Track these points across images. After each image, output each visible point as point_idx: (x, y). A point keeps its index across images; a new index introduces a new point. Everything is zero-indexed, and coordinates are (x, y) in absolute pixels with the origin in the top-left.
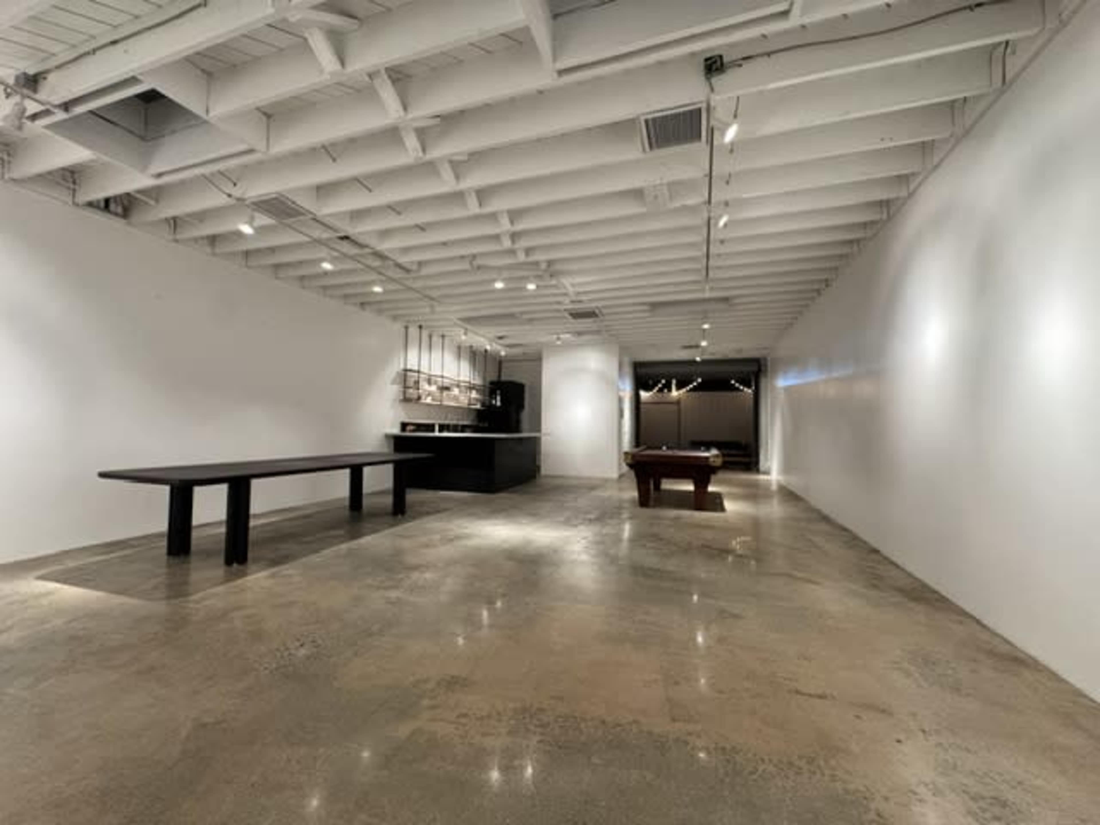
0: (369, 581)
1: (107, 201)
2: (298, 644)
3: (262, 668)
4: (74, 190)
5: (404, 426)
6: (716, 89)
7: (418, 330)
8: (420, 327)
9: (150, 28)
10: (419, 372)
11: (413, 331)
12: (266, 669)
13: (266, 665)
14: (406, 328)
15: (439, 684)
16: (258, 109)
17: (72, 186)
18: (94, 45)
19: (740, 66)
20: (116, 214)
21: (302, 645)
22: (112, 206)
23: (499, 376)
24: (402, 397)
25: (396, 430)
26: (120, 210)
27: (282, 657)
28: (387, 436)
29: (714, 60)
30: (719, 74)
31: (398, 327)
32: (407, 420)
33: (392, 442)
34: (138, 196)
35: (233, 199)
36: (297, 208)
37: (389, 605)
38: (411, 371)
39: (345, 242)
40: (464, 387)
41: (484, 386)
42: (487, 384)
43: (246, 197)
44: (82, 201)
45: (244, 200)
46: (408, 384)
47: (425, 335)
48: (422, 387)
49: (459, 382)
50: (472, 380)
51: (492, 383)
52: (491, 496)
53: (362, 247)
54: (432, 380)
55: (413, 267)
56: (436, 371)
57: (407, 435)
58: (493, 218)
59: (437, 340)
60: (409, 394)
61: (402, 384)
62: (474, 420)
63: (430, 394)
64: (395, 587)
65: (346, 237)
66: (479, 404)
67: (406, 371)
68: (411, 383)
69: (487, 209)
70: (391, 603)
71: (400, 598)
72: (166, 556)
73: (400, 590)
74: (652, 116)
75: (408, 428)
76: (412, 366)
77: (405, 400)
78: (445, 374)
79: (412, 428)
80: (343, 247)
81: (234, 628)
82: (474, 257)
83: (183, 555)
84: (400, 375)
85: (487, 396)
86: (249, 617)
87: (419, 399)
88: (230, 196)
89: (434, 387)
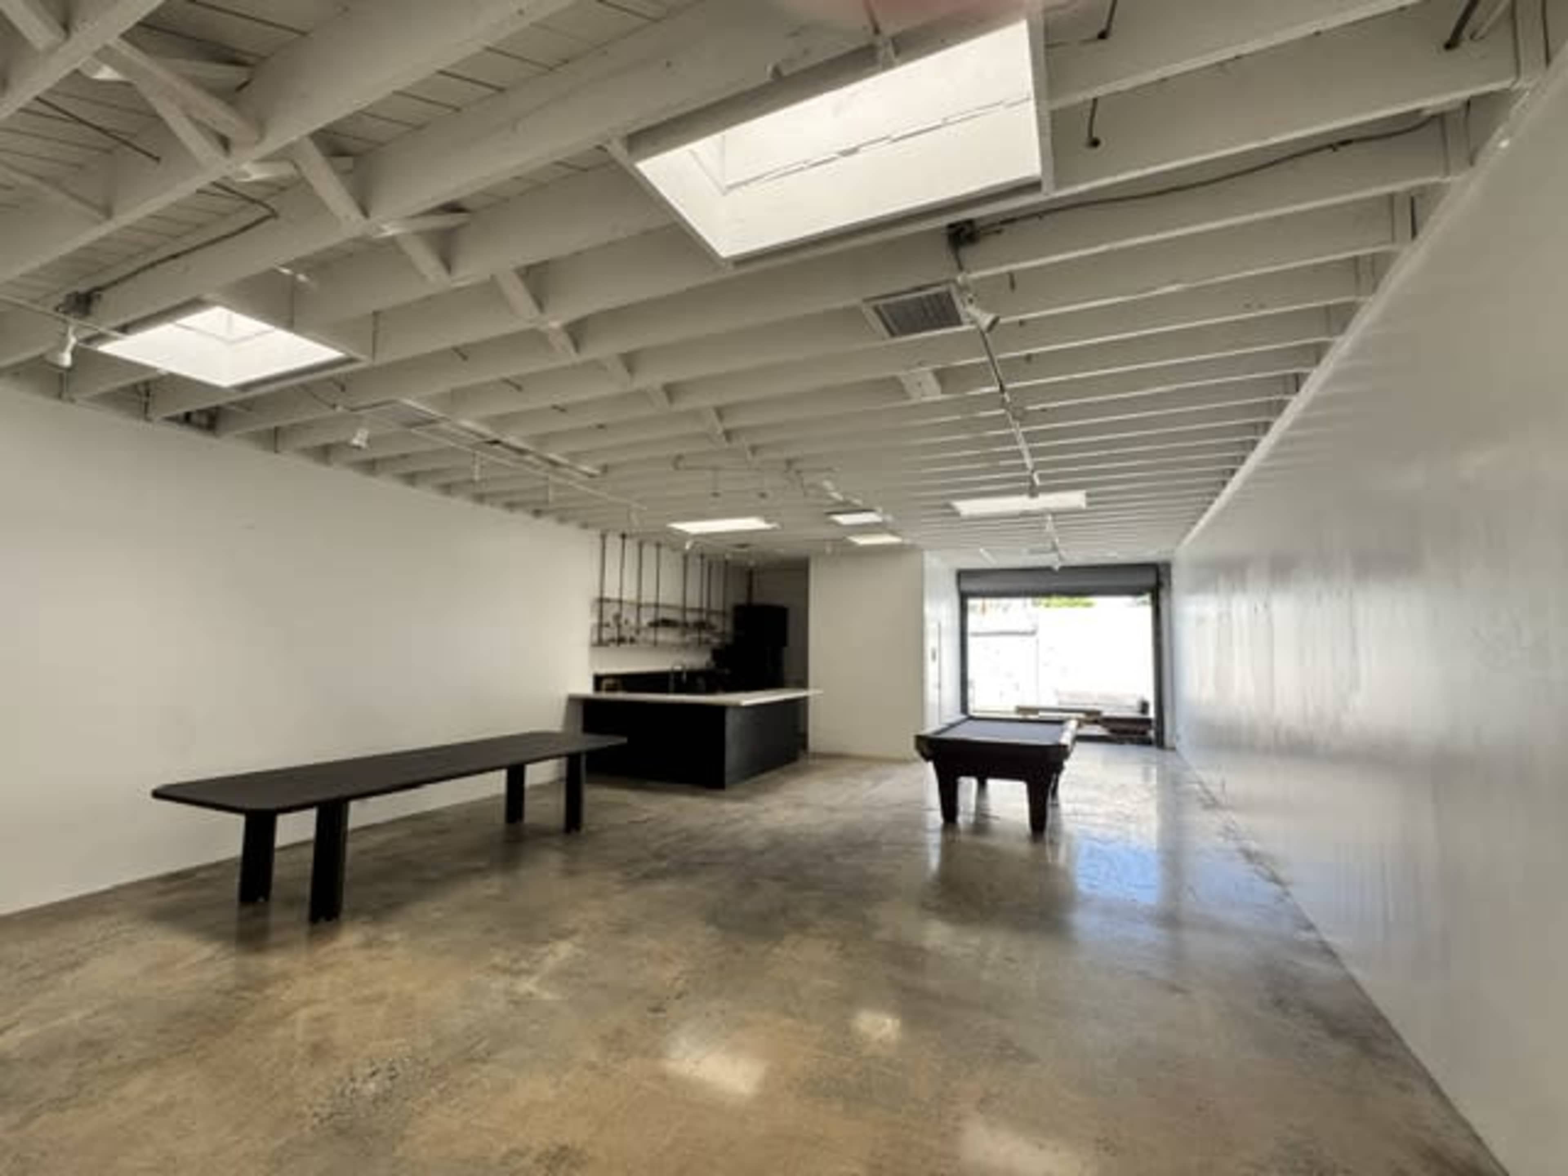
0: (498, 959)
1: (190, 414)
2: (369, 1071)
3: (310, 1113)
4: (147, 404)
5: (598, 680)
6: (966, 266)
7: (619, 541)
8: (623, 536)
9: (213, 242)
10: (620, 602)
11: (614, 542)
12: (316, 1115)
13: (317, 1109)
14: (603, 537)
15: (538, 1161)
17: (144, 399)
18: (153, 257)
19: (998, 232)
20: (199, 426)
21: (374, 1074)
22: (194, 418)
23: (750, 597)
24: (595, 638)
25: (586, 689)
26: (204, 420)
27: (342, 1094)
28: (573, 700)
29: (959, 227)
30: (969, 245)
31: (594, 534)
32: (603, 671)
33: (580, 709)
34: (230, 407)
35: (339, 409)
36: (424, 416)
37: (511, 1007)
38: (608, 600)
39: (497, 447)
40: (691, 617)
41: (724, 614)
42: (729, 609)
43: (355, 405)
44: (157, 415)
45: (353, 410)
46: (605, 620)
47: (631, 546)
48: (626, 622)
49: (684, 610)
50: (705, 606)
51: (738, 609)
52: (720, 793)
53: (521, 452)
54: (643, 610)
55: (596, 472)
56: (648, 597)
57: (604, 695)
58: (696, 415)
59: (649, 552)
60: (606, 635)
61: (595, 620)
62: (707, 664)
63: (638, 631)
64: (529, 973)
65: (496, 442)
66: (716, 641)
67: (602, 600)
68: (609, 618)
69: (682, 405)
70: (516, 1003)
71: (530, 994)
72: (236, 903)
73: (535, 979)
74: (881, 302)
75: (605, 683)
76: (611, 592)
77: (600, 643)
78: (661, 601)
79: (611, 682)
80: (495, 453)
81: (293, 1037)
82: (680, 457)
83: (261, 900)
84: (592, 607)
85: (729, 627)
86: (318, 1019)
87: (621, 640)
88: (334, 406)
89: (645, 621)
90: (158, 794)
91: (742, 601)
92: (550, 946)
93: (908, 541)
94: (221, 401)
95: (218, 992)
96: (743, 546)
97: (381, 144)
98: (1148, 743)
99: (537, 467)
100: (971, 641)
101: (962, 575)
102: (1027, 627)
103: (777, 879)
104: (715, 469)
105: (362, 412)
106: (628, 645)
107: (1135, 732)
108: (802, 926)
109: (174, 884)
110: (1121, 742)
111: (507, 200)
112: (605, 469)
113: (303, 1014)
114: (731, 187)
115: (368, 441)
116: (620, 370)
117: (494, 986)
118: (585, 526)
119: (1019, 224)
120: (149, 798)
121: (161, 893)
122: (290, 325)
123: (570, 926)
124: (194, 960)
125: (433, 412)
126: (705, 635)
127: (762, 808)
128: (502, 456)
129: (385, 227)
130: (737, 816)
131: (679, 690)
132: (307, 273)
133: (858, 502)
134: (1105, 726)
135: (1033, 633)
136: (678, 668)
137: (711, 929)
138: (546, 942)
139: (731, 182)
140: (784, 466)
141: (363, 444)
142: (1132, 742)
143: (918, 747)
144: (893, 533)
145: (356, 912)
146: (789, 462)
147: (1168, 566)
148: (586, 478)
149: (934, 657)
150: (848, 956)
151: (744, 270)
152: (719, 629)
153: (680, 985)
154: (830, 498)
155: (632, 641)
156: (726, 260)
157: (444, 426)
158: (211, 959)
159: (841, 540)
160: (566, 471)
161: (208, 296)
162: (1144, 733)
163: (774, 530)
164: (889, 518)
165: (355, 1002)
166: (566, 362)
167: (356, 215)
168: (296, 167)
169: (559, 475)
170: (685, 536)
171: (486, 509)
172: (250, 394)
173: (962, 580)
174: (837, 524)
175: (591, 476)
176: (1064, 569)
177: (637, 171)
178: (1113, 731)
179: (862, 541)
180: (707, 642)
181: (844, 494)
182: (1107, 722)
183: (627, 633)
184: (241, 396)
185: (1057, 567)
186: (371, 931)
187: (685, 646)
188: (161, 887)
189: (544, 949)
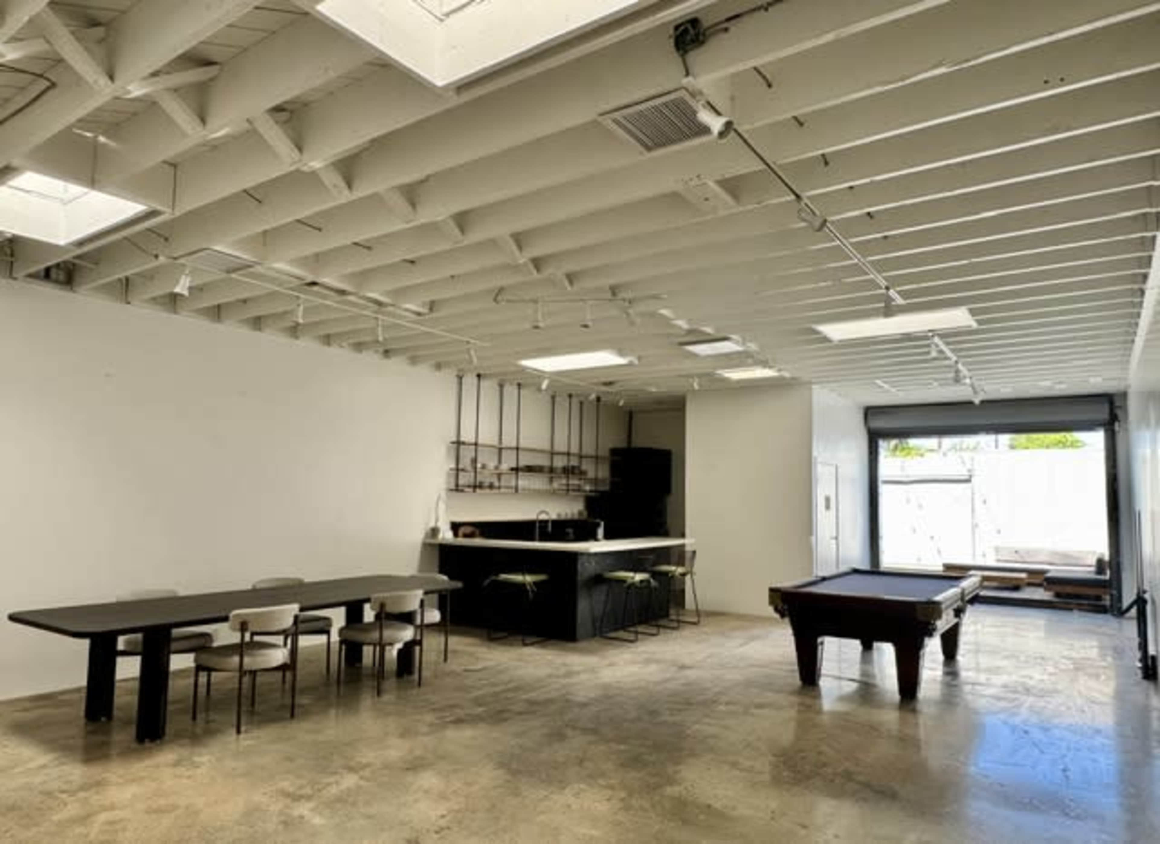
0: (285, 785)
1: (48, 270)
4: (12, 263)
5: (457, 527)
6: (695, 70)
7: (475, 380)
8: (479, 377)
10: (476, 445)
11: (468, 382)
14: (460, 378)
16: (165, 162)
17: (9, 259)
19: (726, 30)
20: (57, 282)
22: (53, 273)
23: (629, 440)
24: (452, 483)
25: (444, 536)
26: (62, 277)
30: (697, 47)
31: (449, 376)
32: (461, 518)
33: (436, 553)
34: (77, 261)
35: (162, 259)
36: (238, 261)
37: (281, 827)
38: (464, 443)
39: (316, 288)
40: (560, 462)
41: (597, 458)
42: (604, 452)
43: (175, 255)
44: (20, 274)
45: (175, 259)
46: (461, 466)
47: (489, 386)
48: (484, 467)
49: (552, 454)
50: (575, 449)
51: (614, 452)
52: (571, 645)
53: (342, 292)
54: (504, 453)
55: (424, 310)
56: (509, 440)
57: (462, 541)
58: (492, 243)
59: (510, 391)
60: (464, 479)
61: (453, 465)
62: (580, 513)
63: (499, 476)
64: (309, 798)
65: (314, 284)
66: (588, 488)
67: (459, 443)
68: (466, 462)
69: (476, 236)
70: (285, 823)
71: (302, 817)
72: (82, 721)
73: (311, 805)
74: (617, 115)
75: (462, 530)
76: (468, 436)
77: (457, 489)
78: (523, 444)
79: (468, 530)
80: (317, 294)
81: (87, 836)
82: (501, 290)
83: (103, 719)
84: (449, 450)
85: (604, 472)
86: (111, 823)
87: (477, 486)
88: (156, 256)
89: (505, 467)
90: (14, 618)
91: (621, 443)
92: (337, 777)
93: (787, 374)
94: (67, 257)
95: (41, 793)
96: (610, 384)
97: (123, 12)
98: (1102, 610)
99: (365, 308)
100: (884, 490)
101: (869, 412)
102: (962, 472)
103: (585, 731)
104: (535, 301)
105: (182, 261)
106: (487, 491)
107: (1087, 597)
108: (591, 778)
109: (41, 703)
110: (1068, 609)
111: (245, 50)
112: (432, 306)
113: (103, 817)
114: (447, 15)
115: (190, 289)
116: (400, 203)
117: (272, 808)
118: (438, 366)
119: (745, 19)
120: (6, 618)
121: (26, 710)
122: (93, 183)
123: (364, 761)
124: (32, 765)
125: (245, 257)
126: (574, 482)
127: (607, 662)
128: (325, 297)
129: (130, 88)
130: (576, 668)
131: (545, 537)
132: (105, 134)
133: (709, 330)
134: (1046, 589)
135: (968, 481)
136: (543, 517)
137: (500, 772)
138: (335, 773)
139: (446, 9)
140: (609, 295)
141: (186, 293)
142: (1081, 608)
143: (772, 602)
144: (765, 364)
145: (179, 736)
146: (614, 290)
147: (1124, 395)
148: (413, 317)
149: (828, 507)
150: (627, 808)
151: (467, 96)
152: (591, 474)
153: (443, 822)
154: (674, 326)
155: (491, 486)
156: (446, 88)
157: (259, 269)
158: (44, 767)
159: (708, 375)
160: (390, 309)
161: (15, 162)
162: (1099, 598)
163: (630, 365)
164: (753, 347)
165: (149, 811)
166: (343, 200)
167: (103, 81)
168: (48, 42)
169: (383, 313)
170: (540, 375)
171: (334, 351)
172: (86, 249)
173: (869, 417)
174: (695, 355)
175: (419, 314)
176: (983, 402)
177: (318, 12)
178: (1058, 595)
179: (736, 375)
180: (579, 489)
181: (689, 321)
182: (1051, 583)
183: (485, 478)
184: (79, 251)
185: (977, 401)
186: (184, 752)
187: (554, 493)
188: (28, 705)
189: (332, 779)
